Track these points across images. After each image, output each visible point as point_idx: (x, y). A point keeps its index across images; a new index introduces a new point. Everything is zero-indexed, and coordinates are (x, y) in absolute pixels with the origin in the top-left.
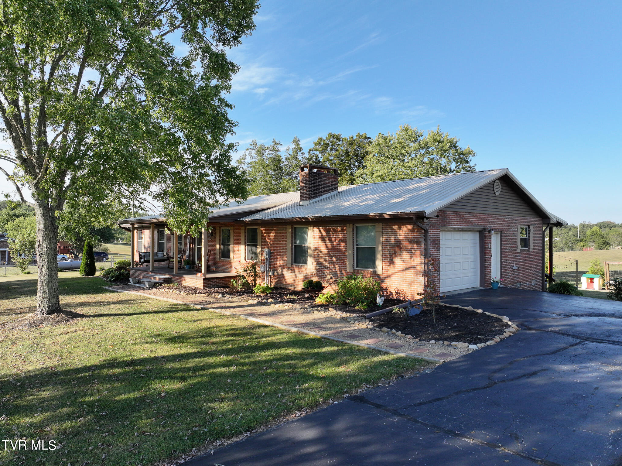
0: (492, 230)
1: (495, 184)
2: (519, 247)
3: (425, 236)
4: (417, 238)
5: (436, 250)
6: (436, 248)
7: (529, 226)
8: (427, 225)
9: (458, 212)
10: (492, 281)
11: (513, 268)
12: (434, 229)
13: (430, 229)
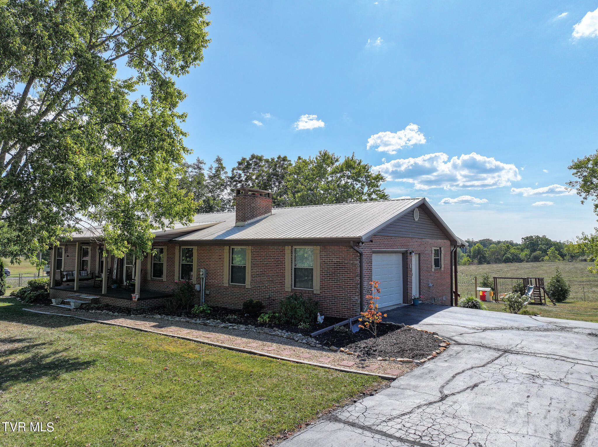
0: (413, 252)
1: (414, 212)
2: (434, 266)
3: (360, 259)
4: (353, 260)
5: (369, 271)
6: (369, 269)
7: (440, 248)
8: (362, 248)
9: (386, 236)
10: (413, 298)
11: (429, 286)
12: (368, 252)
13: (364, 252)
